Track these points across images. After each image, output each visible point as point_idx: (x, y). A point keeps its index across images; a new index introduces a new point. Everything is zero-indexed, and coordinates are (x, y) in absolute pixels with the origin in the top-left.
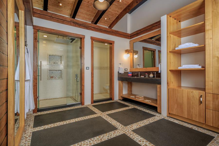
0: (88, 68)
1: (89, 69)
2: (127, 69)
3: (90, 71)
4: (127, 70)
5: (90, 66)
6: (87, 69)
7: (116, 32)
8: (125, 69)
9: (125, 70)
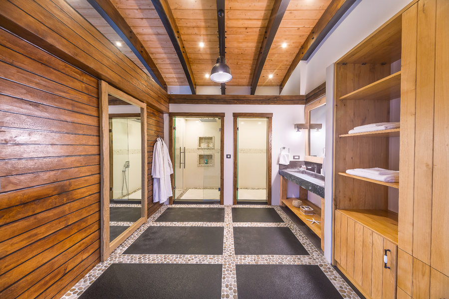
0: (229, 156)
1: (230, 158)
2: (299, 156)
3: (232, 160)
4: (299, 159)
5: (232, 153)
6: (227, 157)
7: (276, 98)
8: (294, 156)
9: (294, 158)
